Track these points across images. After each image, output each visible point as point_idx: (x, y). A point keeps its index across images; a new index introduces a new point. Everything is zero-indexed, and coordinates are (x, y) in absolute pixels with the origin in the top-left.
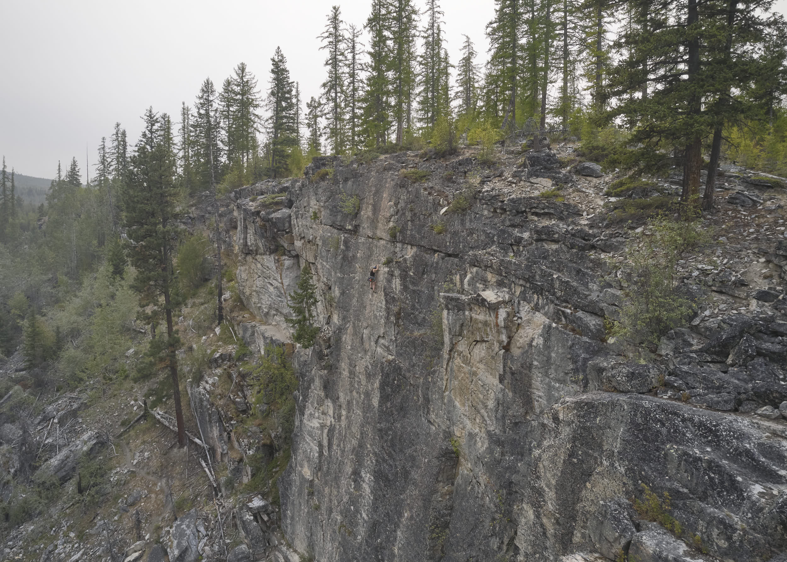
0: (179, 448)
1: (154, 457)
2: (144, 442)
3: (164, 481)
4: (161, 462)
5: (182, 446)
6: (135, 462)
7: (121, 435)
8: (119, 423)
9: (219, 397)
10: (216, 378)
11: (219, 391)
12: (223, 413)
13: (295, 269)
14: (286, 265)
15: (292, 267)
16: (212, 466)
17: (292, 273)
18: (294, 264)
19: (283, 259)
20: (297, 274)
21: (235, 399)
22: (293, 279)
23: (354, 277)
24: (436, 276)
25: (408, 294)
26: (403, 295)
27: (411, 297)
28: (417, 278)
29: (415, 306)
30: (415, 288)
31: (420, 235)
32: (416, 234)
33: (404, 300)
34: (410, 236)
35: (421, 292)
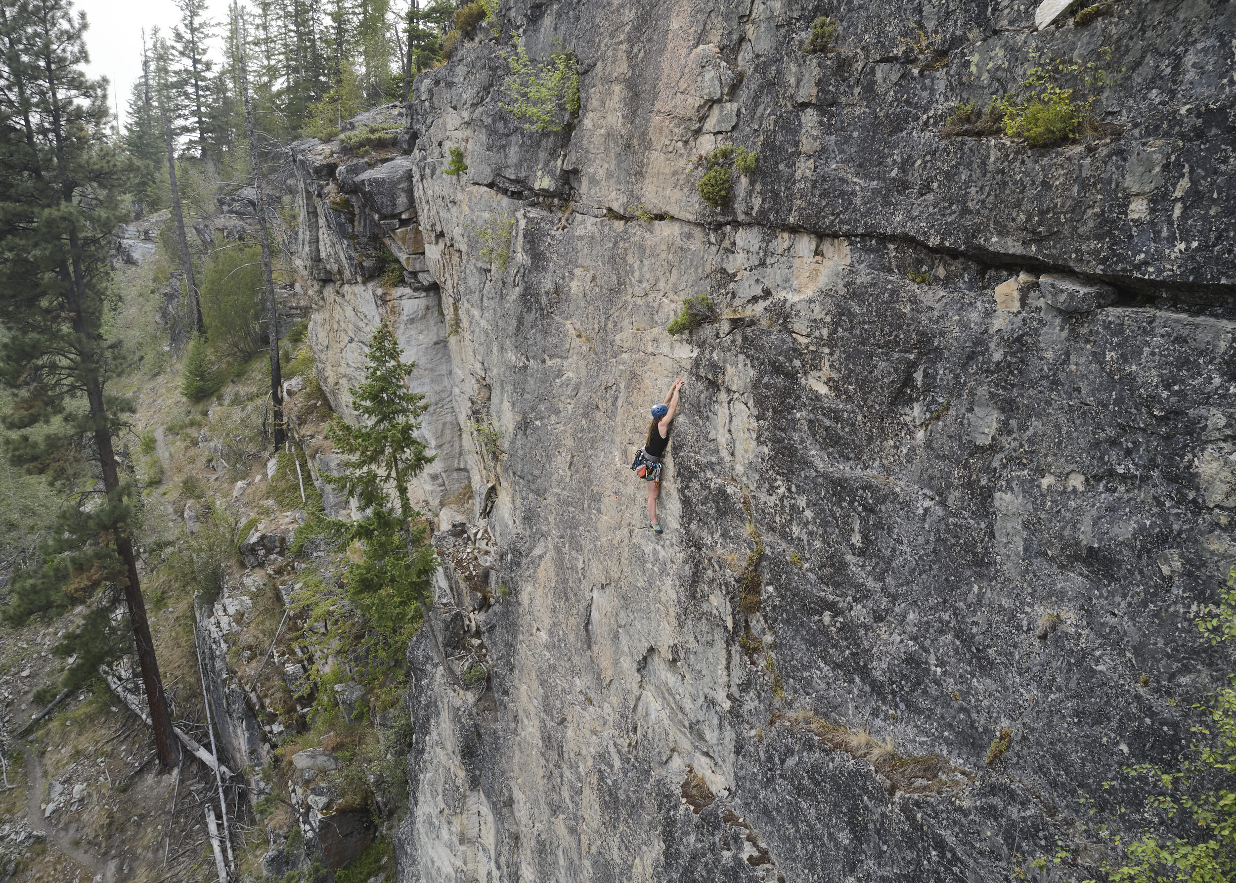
0: (160, 773)
1: (95, 797)
2: (77, 754)
3: (112, 866)
4: (111, 816)
5: (166, 768)
6: (51, 807)
7: (29, 731)
8: (30, 697)
9: (247, 653)
10: (246, 598)
11: (247, 637)
12: (254, 699)
13: (432, 322)
14: (405, 312)
15: (424, 317)
16: (230, 833)
17: (425, 332)
18: (428, 308)
19: (398, 294)
20: (438, 335)
21: (284, 664)
22: (427, 348)
23: (561, 372)
24: (1006, 425)
25: (798, 489)
26: (772, 488)
27: (819, 512)
28: (860, 418)
29: (844, 566)
30: (843, 469)
31: (879, 177)
32: (849, 173)
33: (778, 518)
34: (814, 186)
35: (884, 498)
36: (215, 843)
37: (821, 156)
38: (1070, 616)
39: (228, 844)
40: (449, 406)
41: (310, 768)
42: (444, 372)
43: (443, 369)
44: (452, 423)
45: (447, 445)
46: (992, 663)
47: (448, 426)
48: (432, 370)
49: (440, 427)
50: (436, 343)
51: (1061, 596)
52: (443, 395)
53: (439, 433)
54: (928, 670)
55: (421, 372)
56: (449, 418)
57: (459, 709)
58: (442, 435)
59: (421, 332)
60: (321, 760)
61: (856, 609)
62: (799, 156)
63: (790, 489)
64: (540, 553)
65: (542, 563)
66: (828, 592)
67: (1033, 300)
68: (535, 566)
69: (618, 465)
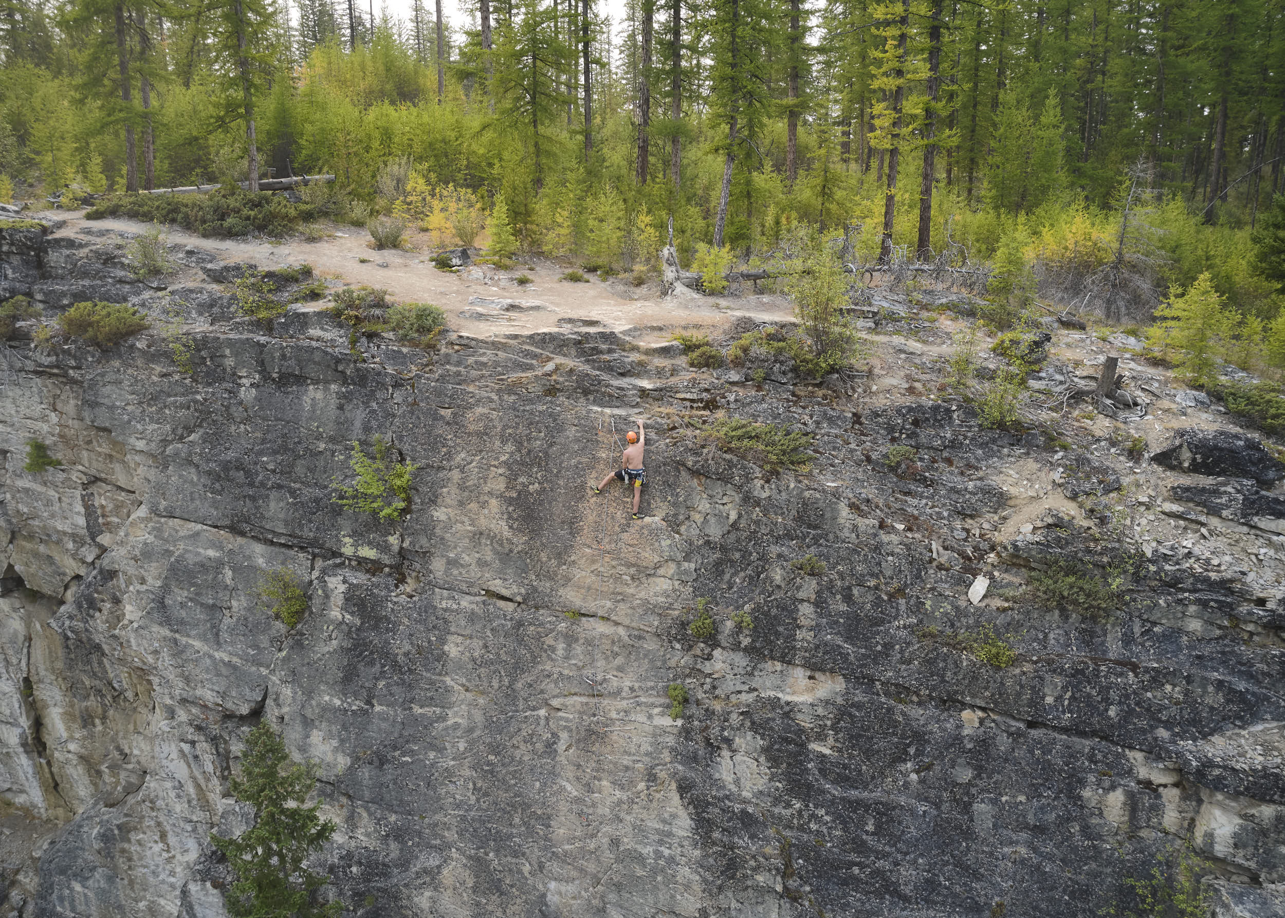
23: (443, 718)
24: (979, 776)
25: (816, 806)
26: (788, 805)
27: (837, 817)
28: (864, 767)
29: (864, 843)
30: (854, 793)
31: (866, 648)
32: (839, 641)
33: (795, 821)
34: (817, 647)
35: (894, 808)
37: (816, 629)
38: (1023, 850)
46: (983, 876)
51: (1017, 842)
54: (940, 884)
61: (880, 864)
62: (799, 627)
63: (807, 806)
64: (438, 863)
65: (445, 872)
66: (853, 857)
67: (988, 723)
68: (432, 876)
69: (576, 793)
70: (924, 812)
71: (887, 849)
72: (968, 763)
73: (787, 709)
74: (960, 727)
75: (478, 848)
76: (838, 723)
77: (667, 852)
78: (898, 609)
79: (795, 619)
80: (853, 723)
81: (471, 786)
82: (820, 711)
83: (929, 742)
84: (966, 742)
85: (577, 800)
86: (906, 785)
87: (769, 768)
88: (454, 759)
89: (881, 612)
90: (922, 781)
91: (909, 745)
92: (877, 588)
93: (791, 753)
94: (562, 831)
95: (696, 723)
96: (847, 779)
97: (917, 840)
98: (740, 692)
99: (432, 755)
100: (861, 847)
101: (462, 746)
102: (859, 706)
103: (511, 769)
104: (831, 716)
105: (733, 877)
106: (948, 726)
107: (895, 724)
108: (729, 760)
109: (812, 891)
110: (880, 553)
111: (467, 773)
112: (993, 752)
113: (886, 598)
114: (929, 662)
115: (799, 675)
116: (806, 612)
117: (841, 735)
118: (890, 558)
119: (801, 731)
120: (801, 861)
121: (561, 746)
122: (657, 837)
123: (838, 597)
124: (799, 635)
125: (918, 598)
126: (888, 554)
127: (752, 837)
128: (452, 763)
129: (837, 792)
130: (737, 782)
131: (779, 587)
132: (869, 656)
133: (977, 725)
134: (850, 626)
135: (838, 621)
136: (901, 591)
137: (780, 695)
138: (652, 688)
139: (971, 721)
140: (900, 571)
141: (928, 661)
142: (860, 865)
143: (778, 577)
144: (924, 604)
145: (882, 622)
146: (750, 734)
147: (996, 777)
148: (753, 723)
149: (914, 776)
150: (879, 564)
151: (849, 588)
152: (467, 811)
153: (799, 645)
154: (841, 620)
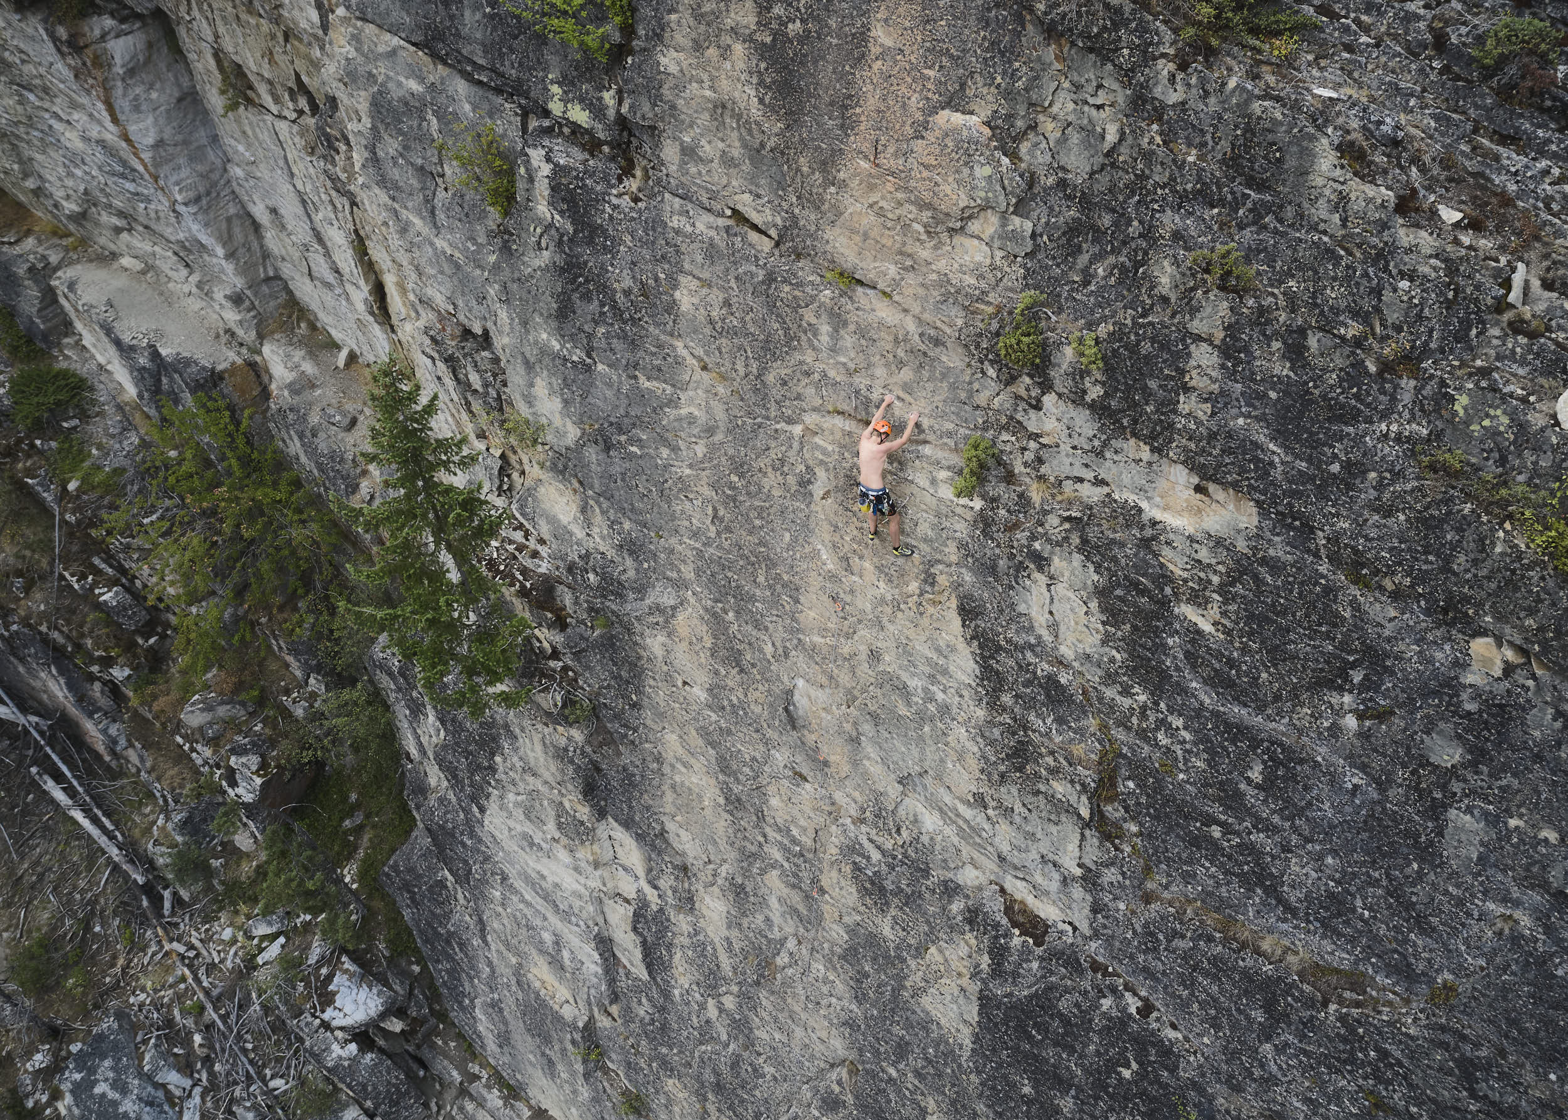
12: (61, 640)
13: (162, 66)
14: (118, 60)
15: (148, 60)
16: (92, 797)
17: (158, 86)
18: (150, 45)
19: (97, 32)
20: (179, 86)
21: (92, 589)
22: (168, 111)
23: (673, 402)
24: (1473, 765)
25: (1171, 710)
26: (1126, 692)
27: (1202, 739)
28: (1264, 675)
29: (1239, 795)
30: (1237, 712)
31: (1309, 460)
32: (1261, 436)
33: (1135, 720)
34: (1212, 436)
35: (1301, 761)
36: (78, 815)
37: (1218, 400)
39: (99, 813)
40: (227, 191)
41: (211, 724)
42: (204, 141)
43: (201, 136)
44: (237, 215)
45: (241, 251)
46: (1434, 929)
47: (236, 222)
48: (186, 143)
49: (224, 226)
50: (180, 100)
51: (1517, 904)
52: (215, 176)
53: (225, 236)
54: (1352, 909)
55: (170, 149)
56: (232, 210)
57: (566, 750)
58: (230, 237)
59: (151, 87)
60: (222, 711)
61: (1258, 837)
62: (1187, 389)
63: (1156, 704)
64: (672, 602)
65: (681, 616)
66: (1216, 810)
67: (1520, 677)
68: (666, 615)
69: (830, 566)
70: (1356, 787)
71: (1276, 819)
72: (1459, 737)
73: (1148, 532)
74: (1462, 665)
75: (717, 601)
76: (1232, 584)
77: (940, 696)
78: (1393, 399)
79: (1182, 372)
80: (1259, 593)
81: (710, 511)
82: (1204, 554)
83: (1392, 673)
84: (1464, 696)
85: (833, 577)
86: (1335, 730)
87: (1104, 623)
88: (691, 466)
89: (1357, 397)
90: (1364, 735)
91: (1354, 665)
92: (1358, 342)
93: (1140, 611)
94: (812, 614)
95: (1002, 512)
96: (1230, 684)
97: (1332, 827)
98: (1081, 480)
99: (665, 452)
100: (1232, 799)
101: (700, 450)
102: (1275, 566)
103: (757, 503)
104: (1220, 568)
105: (1021, 769)
106: (1439, 655)
107: (1335, 620)
108: (1044, 590)
109: (1141, 834)
110: (1386, 269)
111: (707, 492)
112: (1516, 734)
113: (1372, 369)
114: (1426, 524)
115: (1180, 478)
116: (1204, 362)
117: (1233, 607)
118: (1404, 284)
119: (1164, 578)
120: (1131, 784)
121: (818, 489)
122: (928, 670)
123: (1276, 345)
124: (1187, 404)
125: (1443, 383)
126: (1402, 275)
127: (1060, 721)
128: (688, 471)
129: (1208, 698)
130: (1054, 627)
131: (1165, 300)
132: (1312, 479)
133: (1498, 672)
134: (1288, 409)
135: (1265, 395)
136: (1410, 361)
137: (1144, 505)
138: (950, 435)
139: (1487, 662)
140: (1420, 317)
141: (1425, 521)
142: (1227, 829)
143: (1165, 280)
144: (1452, 400)
145: (1353, 417)
146: (1077, 558)
147: (1507, 780)
148: (1085, 541)
149: (1351, 722)
150: (1377, 292)
151: (1302, 332)
152: (704, 544)
153: (1180, 422)
154: (1273, 395)
